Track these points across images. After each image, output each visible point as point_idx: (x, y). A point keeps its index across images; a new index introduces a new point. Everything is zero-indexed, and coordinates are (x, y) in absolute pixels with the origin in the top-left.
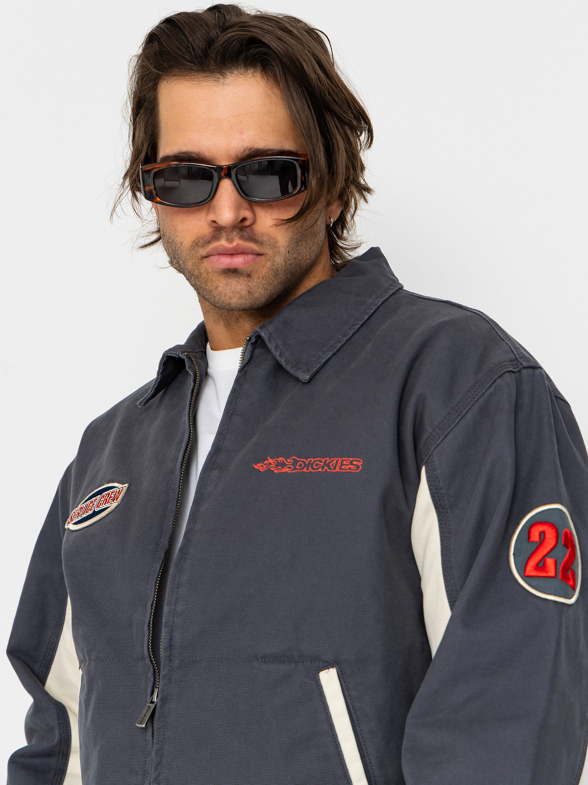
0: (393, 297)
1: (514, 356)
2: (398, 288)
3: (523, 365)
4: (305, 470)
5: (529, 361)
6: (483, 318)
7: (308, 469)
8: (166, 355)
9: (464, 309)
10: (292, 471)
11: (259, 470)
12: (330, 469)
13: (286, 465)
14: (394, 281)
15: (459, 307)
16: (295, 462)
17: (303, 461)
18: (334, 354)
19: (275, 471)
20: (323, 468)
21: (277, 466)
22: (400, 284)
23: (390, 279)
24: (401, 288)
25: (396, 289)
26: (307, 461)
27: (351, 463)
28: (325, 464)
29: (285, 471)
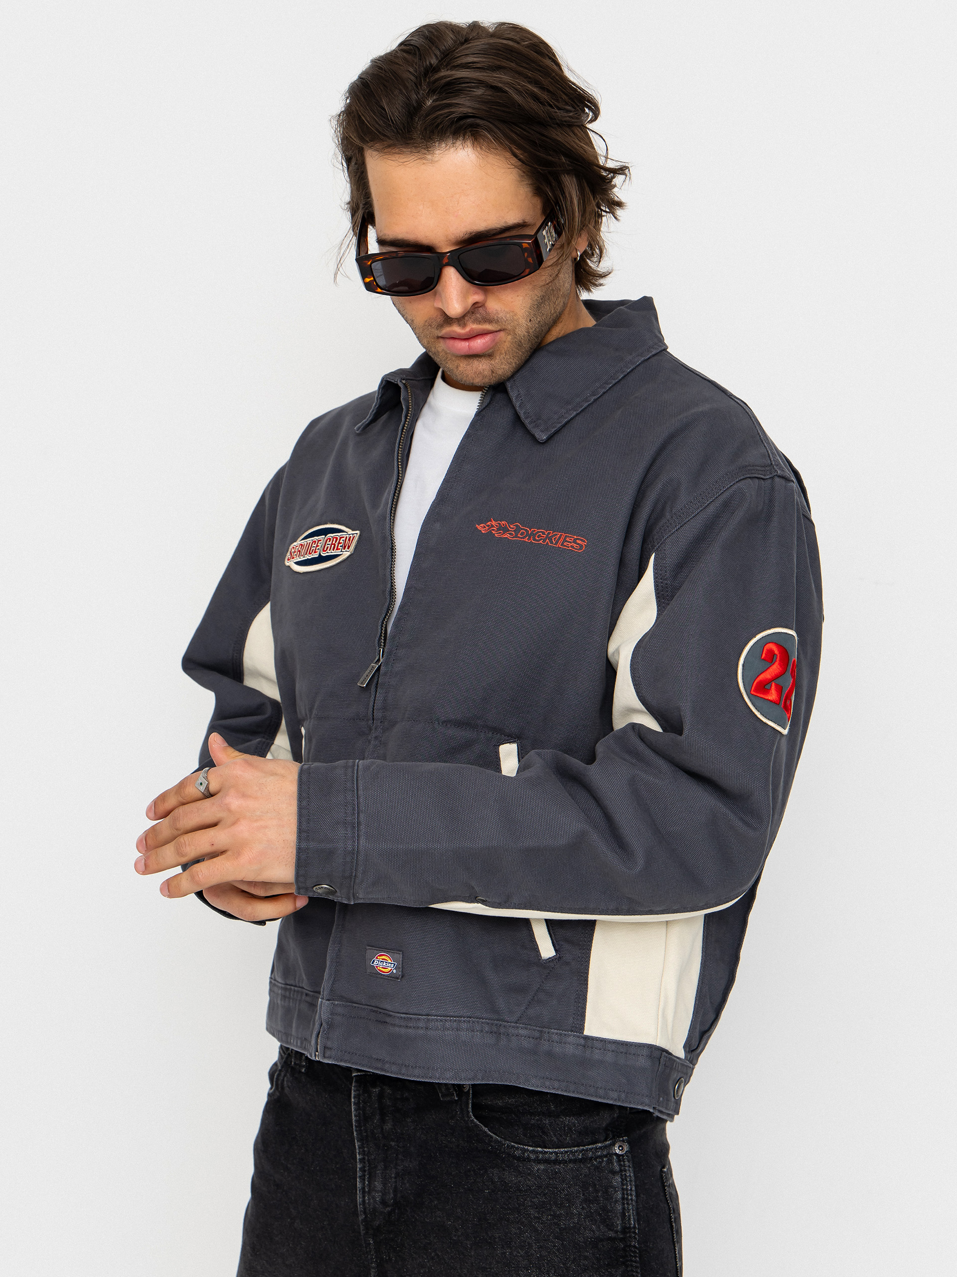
0: (655, 358)
1: (769, 462)
2: (663, 348)
3: (777, 472)
4: (526, 540)
5: (783, 471)
6: (746, 412)
7: (529, 539)
8: (385, 379)
9: (728, 396)
10: (513, 538)
11: (480, 531)
12: (552, 543)
13: (509, 530)
14: (660, 339)
15: (723, 392)
16: (517, 530)
17: (526, 530)
18: (577, 414)
19: (496, 535)
20: (544, 541)
21: (498, 529)
22: (665, 344)
23: (656, 337)
24: (665, 350)
25: (660, 349)
26: (530, 530)
27: (575, 542)
28: (547, 537)
29: (506, 536)
